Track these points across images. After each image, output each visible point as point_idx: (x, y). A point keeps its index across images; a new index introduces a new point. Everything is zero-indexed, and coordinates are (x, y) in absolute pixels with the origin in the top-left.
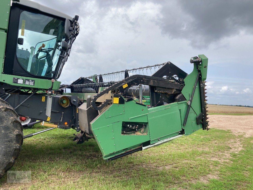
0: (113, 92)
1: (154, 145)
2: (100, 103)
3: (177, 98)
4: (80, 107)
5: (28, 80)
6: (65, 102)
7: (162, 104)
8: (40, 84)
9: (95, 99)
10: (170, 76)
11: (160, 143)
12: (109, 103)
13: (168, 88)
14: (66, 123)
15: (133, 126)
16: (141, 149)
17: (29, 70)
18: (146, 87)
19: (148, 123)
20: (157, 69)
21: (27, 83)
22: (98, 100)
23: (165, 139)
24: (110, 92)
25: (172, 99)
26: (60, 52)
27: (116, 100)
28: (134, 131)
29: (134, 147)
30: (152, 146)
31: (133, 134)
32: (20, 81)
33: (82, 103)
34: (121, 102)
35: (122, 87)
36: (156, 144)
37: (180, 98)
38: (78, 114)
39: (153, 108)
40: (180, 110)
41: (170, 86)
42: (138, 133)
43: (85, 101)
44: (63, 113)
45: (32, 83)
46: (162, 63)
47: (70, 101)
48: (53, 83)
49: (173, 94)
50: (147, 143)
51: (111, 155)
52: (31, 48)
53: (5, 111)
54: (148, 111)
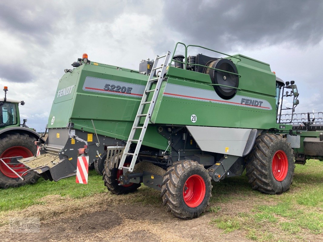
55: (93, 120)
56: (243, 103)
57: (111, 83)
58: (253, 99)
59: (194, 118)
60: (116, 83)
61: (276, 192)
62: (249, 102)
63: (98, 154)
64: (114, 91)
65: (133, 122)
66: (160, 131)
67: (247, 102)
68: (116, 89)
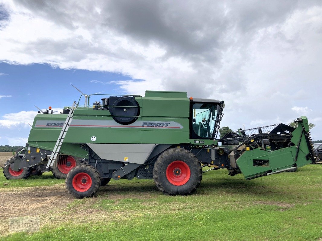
0: (246, 144)
1: (275, 172)
2: (240, 151)
3: (289, 144)
4: (230, 154)
5: (201, 141)
6: (221, 151)
7: (278, 148)
8: (207, 142)
9: (237, 149)
10: (282, 132)
11: (279, 171)
12: (244, 150)
13: (281, 139)
14: (223, 165)
15: (260, 162)
16: (266, 175)
17: (199, 135)
18: (267, 140)
19: (268, 160)
20: (274, 128)
21: (201, 143)
22: (238, 149)
23: (282, 169)
24: (245, 144)
25: (285, 145)
26: (215, 122)
27: (248, 149)
28: (261, 165)
29: (262, 173)
30: (273, 173)
31: (261, 167)
32: (197, 142)
33: (231, 152)
34: (251, 149)
35: (251, 141)
36: (276, 172)
37: (290, 144)
38: (229, 158)
39: (272, 151)
40: (291, 152)
41: (282, 138)
42: (264, 166)
43: (232, 150)
44: (220, 158)
45: (203, 143)
46: (277, 124)
47: (224, 151)
48: (214, 141)
49: (285, 142)
50: (270, 171)
51: (248, 176)
52: (199, 123)
53: (194, 157)
54: (268, 153)
55: (37, 141)
56: (145, 126)
57: (50, 122)
58: (156, 122)
59: (93, 139)
60: (53, 122)
61: (169, 193)
62: (152, 124)
63: (42, 158)
64: (52, 126)
65: (56, 142)
66: (83, 147)
67: (149, 125)
68: (53, 124)
